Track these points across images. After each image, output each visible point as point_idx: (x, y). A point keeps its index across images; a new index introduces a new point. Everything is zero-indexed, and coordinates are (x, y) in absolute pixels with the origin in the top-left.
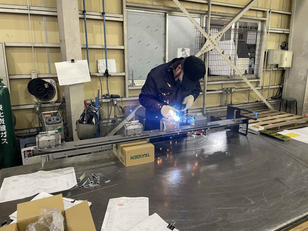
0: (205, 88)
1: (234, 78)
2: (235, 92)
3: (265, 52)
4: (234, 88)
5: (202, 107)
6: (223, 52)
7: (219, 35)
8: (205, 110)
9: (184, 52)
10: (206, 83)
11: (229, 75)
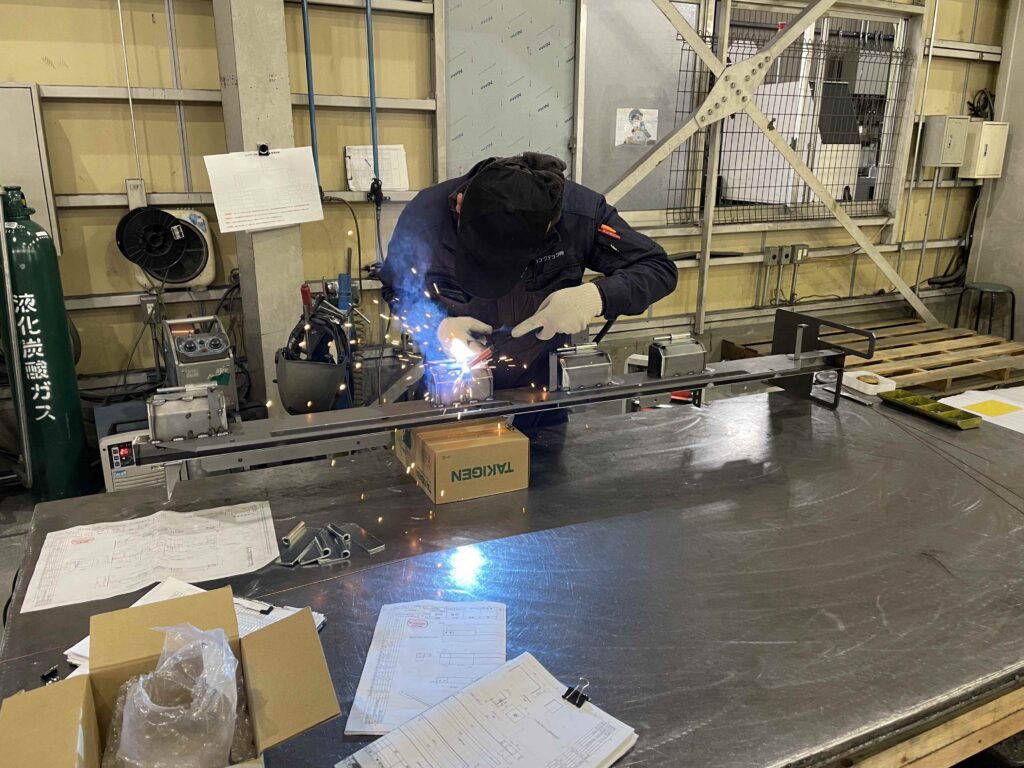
0: (704, 246)
1: (805, 214)
2: (805, 260)
3: (916, 125)
4: (803, 247)
5: (693, 309)
6: (772, 123)
7: (760, 65)
8: (703, 320)
9: (637, 123)
10: (711, 230)
11: (789, 201)
